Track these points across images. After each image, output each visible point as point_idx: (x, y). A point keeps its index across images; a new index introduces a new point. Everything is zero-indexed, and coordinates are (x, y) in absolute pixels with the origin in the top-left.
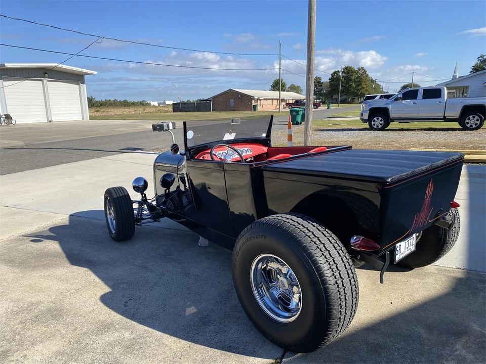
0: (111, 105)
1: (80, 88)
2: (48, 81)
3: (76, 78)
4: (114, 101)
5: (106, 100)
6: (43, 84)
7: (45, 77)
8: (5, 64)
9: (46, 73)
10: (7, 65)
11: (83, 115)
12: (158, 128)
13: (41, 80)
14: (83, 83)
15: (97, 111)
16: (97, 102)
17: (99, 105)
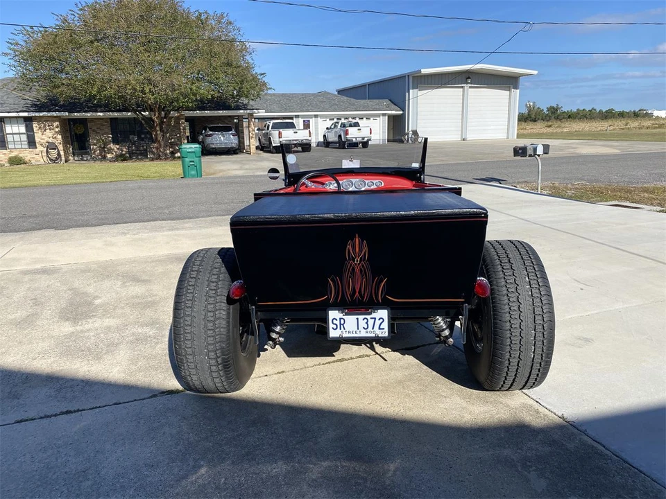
0: (585, 116)
1: (510, 95)
2: (470, 87)
3: (508, 82)
4: (590, 111)
5: (578, 110)
6: (463, 91)
7: (467, 83)
8: (422, 70)
9: (469, 78)
10: (424, 71)
11: (508, 133)
12: (520, 151)
13: (462, 87)
14: (516, 88)
15: (550, 126)
16: (564, 112)
17: (567, 116)
